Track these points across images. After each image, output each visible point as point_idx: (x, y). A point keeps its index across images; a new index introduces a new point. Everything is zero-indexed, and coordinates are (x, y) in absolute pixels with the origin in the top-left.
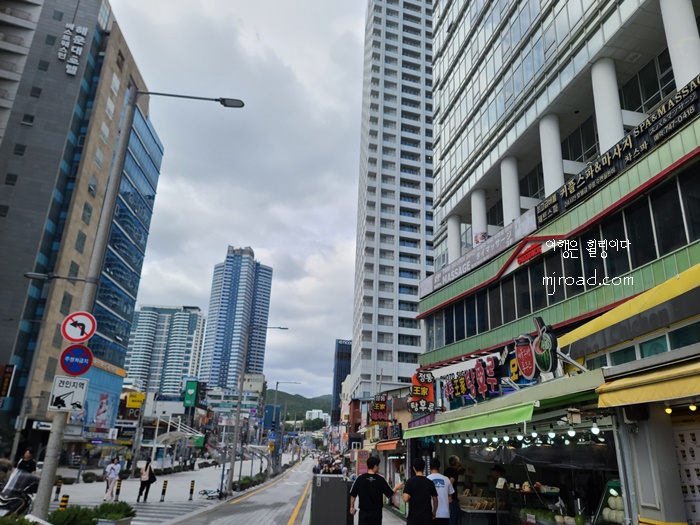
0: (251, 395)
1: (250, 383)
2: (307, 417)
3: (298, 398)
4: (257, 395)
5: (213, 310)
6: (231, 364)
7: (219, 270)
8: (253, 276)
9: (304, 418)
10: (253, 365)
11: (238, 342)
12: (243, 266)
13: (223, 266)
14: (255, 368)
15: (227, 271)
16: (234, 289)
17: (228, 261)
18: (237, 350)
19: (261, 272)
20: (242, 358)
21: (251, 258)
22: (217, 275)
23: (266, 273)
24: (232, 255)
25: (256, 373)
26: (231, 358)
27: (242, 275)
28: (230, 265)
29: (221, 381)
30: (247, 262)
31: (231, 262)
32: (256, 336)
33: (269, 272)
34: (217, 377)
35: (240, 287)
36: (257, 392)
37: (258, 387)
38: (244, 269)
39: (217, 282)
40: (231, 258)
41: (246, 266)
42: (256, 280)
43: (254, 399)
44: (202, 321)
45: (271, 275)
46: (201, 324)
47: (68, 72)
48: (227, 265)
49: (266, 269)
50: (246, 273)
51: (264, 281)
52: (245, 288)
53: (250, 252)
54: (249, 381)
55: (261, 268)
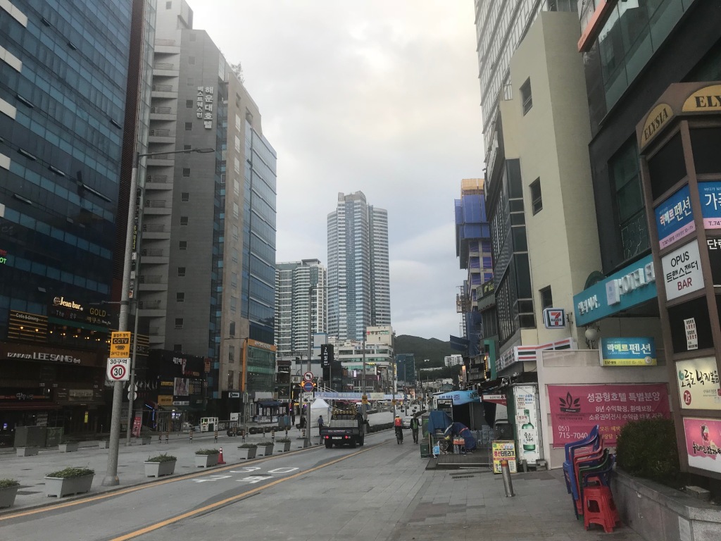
0: (381, 348)
1: (379, 335)
2: (446, 363)
3: (434, 342)
4: (387, 348)
5: (331, 262)
6: (357, 315)
7: (333, 220)
8: (368, 221)
9: (442, 364)
10: (380, 315)
11: (361, 293)
12: (356, 212)
13: (336, 215)
14: (382, 317)
15: (340, 219)
16: (350, 238)
17: (340, 209)
18: (361, 301)
19: (375, 216)
20: (368, 308)
21: (363, 202)
22: (331, 225)
23: (381, 217)
24: (344, 202)
25: (383, 323)
26: (357, 309)
27: (357, 222)
28: (343, 213)
29: (350, 333)
30: (359, 208)
31: (343, 209)
32: (379, 284)
33: (384, 215)
34: (346, 330)
35: (356, 236)
36: (386, 345)
37: (387, 339)
38: (357, 216)
39: (332, 232)
40: (343, 205)
41: (359, 212)
42: (371, 226)
43: (384, 352)
44: (322, 274)
45: (386, 218)
46: (322, 277)
47: (206, 127)
48: (340, 213)
49: (381, 213)
50: (360, 220)
51: (379, 225)
52: (360, 235)
53: (361, 196)
54: (376, 334)
55: (375, 212)
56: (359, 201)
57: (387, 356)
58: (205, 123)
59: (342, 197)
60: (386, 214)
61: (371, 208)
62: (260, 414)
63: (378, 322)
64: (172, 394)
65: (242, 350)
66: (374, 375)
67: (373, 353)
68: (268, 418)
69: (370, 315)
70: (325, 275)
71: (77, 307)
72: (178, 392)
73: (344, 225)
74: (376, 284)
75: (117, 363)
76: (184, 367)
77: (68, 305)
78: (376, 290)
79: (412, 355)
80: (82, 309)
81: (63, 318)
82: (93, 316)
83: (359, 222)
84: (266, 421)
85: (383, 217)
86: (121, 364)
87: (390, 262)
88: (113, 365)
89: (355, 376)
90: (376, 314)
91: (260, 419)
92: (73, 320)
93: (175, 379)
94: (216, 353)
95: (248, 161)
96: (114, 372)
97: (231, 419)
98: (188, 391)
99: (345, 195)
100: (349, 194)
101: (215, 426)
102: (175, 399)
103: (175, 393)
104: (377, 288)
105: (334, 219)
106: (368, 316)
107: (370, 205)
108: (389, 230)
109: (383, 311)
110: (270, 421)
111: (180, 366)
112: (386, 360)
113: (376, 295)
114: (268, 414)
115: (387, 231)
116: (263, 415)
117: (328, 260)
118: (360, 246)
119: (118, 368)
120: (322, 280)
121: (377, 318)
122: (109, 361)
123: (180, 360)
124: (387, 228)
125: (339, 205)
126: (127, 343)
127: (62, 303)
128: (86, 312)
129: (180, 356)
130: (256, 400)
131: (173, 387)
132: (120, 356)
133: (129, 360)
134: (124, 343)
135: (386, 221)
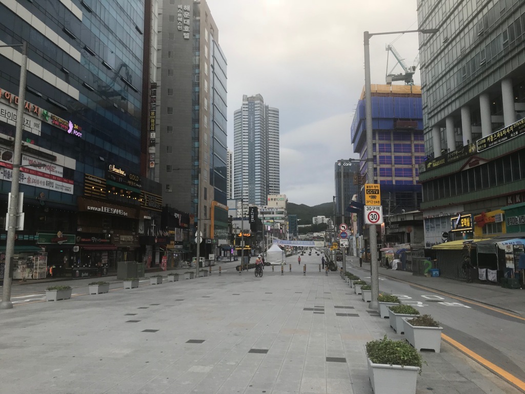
0: (279, 210)
1: (276, 201)
2: (314, 222)
3: (303, 207)
4: (283, 210)
5: (237, 148)
6: (256, 187)
7: (238, 116)
8: (265, 117)
9: (311, 222)
10: (272, 187)
11: (259, 171)
12: (256, 110)
13: (241, 112)
14: (273, 188)
15: (244, 115)
16: (251, 129)
17: (244, 108)
18: (259, 176)
19: (270, 113)
20: (264, 182)
21: (262, 103)
22: (236, 119)
23: (274, 114)
24: (247, 102)
25: (275, 192)
26: (256, 182)
27: (257, 118)
28: (247, 111)
29: (250, 200)
30: (258, 107)
31: (247, 108)
32: (272, 165)
33: (276, 112)
34: (248, 197)
35: (256, 128)
36: (282, 208)
37: (283, 204)
38: (257, 113)
39: (237, 125)
40: (247, 105)
41: (258, 110)
42: (267, 121)
43: (281, 213)
44: (229, 156)
45: (278, 115)
46: (229, 158)
47: (185, 37)
48: (244, 111)
49: (274, 111)
50: (259, 116)
51: (273, 120)
52: (259, 127)
53: (260, 98)
54: (275, 200)
55: (269, 110)
56: (259, 102)
57: (283, 216)
58: (184, 34)
59: (246, 98)
60: (278, 112)
61: (267, 107)
62: (222, 255)
63: (270, 192)
64: (174, 240)
65: (210, 208)
66: (278, 229)
67: (273, 213)
68: (228, 258)
69: (265, 187)
70: (231, 157)
71: (122, 173)
72: (177, 239)
73: (247, 120)
74: (270, 164)
75: (372, 210)
76: (180, 220)
77: (117, 171)
78: (270, 169)
79: (295, 215)
80: (125, 175)
81: (115, 181)
82: (132, 180)
83: (258, 117)
84: (227, 260)
85: (276, 114)
86: (375, 210)
87: (280, 148)
88: (369, 211)
89: (269, 229)
90: (270, 186)
91: (222, 259)
92: (120, 183)
93: (176, 229)
94: (196, 211)
95: (212, 65)
96: (370, 217)
97: (210, 259)
98: (182, 238)
99: (248, 97)
100: (250, 96)
101: (203, 263)
102: (175, 244)
103: (176, 240)
104: (270, 167)
105: (240, 115)
106: (264, 188)
107: (267, 105)
108: (280, 124)
109: (275, 184)
110: (229, 260)
111: (177, 219)
112: (283, 219)
113: (270, 173)
114: (228, 255)
115: (278, 125)
116: (224, 256)
117: (235, 146)
118: (259, 136)
119: (373, 214)
120: (229, 161)
121: (270, 189)
122: (366, 208)
123: (178, 215)
124: (278, 122)
125: (244, 104)
126: (378, 193)
127: (114, 169)
128: (127, 177)
129: (178, 212)
130: (219, 245)
131: (174, 234)
132: (373, 204)
133: (381, 208)
134: (376, 193)
135: (278, 118)
